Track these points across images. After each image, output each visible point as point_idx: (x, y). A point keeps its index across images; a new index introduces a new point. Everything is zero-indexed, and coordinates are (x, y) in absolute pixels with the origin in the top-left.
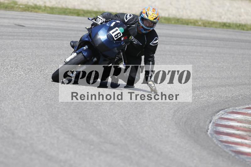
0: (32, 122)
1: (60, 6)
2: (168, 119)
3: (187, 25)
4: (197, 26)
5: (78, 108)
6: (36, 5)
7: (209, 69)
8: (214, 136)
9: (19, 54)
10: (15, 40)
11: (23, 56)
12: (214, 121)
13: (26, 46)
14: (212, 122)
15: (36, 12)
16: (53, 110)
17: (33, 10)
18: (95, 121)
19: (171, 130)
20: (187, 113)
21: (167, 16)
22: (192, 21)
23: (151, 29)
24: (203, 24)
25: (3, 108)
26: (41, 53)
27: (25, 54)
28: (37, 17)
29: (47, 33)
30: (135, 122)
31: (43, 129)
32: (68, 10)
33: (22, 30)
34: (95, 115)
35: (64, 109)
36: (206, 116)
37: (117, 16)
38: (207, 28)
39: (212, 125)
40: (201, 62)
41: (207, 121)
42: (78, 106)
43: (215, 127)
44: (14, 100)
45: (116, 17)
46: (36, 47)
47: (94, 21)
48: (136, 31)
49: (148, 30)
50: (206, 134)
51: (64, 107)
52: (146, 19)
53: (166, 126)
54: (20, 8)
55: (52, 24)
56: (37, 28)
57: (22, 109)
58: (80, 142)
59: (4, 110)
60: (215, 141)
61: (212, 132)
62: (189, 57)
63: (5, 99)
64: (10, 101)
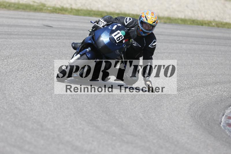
0: (59, 114)
1: (85, 8)
2: (184, 112)
3: (202, 25)
4: (211, 26)
5: (102, 103)
6: (63, 7)
7: (222, 66)
8: (226, 128)
9: (47, 52)
10: (44, 40)
11: (51, 54)
12: (227, 114)
13: (53, 45)
14: (225, 115)
15: (63, 14)
16: (78, 104)
17: (60, 11)
18: (117, 114)
19: (187, 122)
20: (202, 107)
21: (183, 17)
22: (207, 22)
23: (150, 32)
24: (217, 25)
25: (33, 102)
26: (68, 52)
27: (53, 52)
28: (64, 18)
29: (73, 33)
30: (154, 115)
31: (70, 121)
32: (93, 12)
33: (50, 30)
34: (117, 109)
35: (89, 103)
36: (219, 110)
37: (118, 20)
38: (220, 28)
39: (225, 118)
40: (215, 60)
41: (220, 114)
42: (102, 100)
43: (227, 119)
44: (43, 95)
45: (116, 20)
46: (63, 46)
47: (96, 24)
48: (136, 33)
49: (148, 33)
50: (220, 126)
51: (89, 101)
52: (145, 23)
53: (182, 119)
54: (48, 10)
55: (77, 24)
56: (64, 29)
57: (50, 103)
58: (103, 133)
59: (34, 104)
60: (228, 132)
61: (225, 125)
62: (203, 55)
63: (34, 94)
64: (39, 96)
